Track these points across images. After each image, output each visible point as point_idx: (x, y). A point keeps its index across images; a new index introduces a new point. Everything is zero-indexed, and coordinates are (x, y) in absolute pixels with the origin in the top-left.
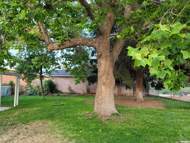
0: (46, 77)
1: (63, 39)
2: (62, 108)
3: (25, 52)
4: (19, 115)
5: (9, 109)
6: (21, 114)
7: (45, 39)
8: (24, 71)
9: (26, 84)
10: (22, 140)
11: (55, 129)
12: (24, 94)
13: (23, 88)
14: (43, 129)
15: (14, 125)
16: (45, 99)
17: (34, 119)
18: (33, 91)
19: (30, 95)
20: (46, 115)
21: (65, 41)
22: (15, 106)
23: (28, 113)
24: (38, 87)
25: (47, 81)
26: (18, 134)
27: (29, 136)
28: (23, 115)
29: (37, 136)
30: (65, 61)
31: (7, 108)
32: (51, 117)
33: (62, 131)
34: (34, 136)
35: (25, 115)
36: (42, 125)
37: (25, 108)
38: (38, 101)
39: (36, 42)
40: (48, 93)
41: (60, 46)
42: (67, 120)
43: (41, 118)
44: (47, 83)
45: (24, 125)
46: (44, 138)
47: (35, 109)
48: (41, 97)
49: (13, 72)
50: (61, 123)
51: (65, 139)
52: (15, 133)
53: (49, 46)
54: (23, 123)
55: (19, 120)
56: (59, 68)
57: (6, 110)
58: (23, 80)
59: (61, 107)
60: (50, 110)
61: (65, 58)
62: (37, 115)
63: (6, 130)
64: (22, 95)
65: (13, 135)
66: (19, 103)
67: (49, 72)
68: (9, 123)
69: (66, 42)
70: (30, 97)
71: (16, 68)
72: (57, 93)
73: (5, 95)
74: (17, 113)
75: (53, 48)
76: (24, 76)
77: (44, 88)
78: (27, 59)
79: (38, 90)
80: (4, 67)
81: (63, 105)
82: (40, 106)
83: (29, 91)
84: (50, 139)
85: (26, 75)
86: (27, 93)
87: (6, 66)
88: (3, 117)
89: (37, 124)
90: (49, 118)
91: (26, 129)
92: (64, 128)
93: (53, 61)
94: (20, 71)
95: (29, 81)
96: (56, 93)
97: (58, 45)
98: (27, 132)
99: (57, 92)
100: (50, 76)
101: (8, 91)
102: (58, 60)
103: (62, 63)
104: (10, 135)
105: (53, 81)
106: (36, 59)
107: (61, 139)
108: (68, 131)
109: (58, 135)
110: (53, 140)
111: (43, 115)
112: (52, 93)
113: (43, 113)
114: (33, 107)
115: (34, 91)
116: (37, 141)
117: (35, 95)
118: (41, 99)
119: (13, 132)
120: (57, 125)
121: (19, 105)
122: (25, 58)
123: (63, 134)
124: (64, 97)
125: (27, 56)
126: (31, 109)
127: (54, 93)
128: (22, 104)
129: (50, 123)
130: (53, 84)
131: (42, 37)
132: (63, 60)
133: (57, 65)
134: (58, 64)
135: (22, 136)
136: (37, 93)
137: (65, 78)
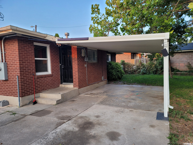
18: (146, 69)
19: (144, 74)
24: (151, 65)
64: (135, 74)
79: (151, 68)
99: (173, 70)
117: (148, 74)
136: (150, 72)
137: (182, 54)
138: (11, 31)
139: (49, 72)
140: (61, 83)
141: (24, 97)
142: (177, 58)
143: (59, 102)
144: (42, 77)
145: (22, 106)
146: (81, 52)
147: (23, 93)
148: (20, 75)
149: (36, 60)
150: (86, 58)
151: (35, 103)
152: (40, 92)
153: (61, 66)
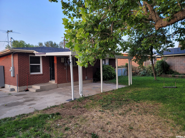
0: (158, 57)
1: (173, 11)
2: (177, 90)
3: (135, 36)
4: (132, 93)
5: (125, 87)
6: (134, 93)
7: (153, 17)
8: (135, 53)
9: (138, 65)
10: (133, 116)
11: (166, 113)
12: (138, 75)
13: (137, 69)
14: (153, 110)
15: (127, 101)
16: (158, 80)
17: (145, 99)
18: (145, 71)
19: (143, 75)
20: (157, 96)
21: (176, 12)
22: (129, 85)
23: (140, 92)
24: (150, 68)
25: (159, 62)
26: (130, 110)
27: (139, 114)
28: (136, 93)
29: (147, 116)
30: (180, 37)
31: (124, 86)
32: (163, 99)
33: (175, 117)
34: (144, 115)
35: (137, 94)
36: (152, 105)
37: (138, 87)
38: (151, 82)
39: (143, 23)
40: (161, 74)
41: (169, 21)
42: (182, 105)
43: (152, 99)
44: (159, 64)
45: (136, 102)
46: (154, 119)
47: (146, 89)
48: (154, 78)
49: (127, 56)
50: (174, 108)
51: (178, 127)
52: (127, 108)
53: (157, 23)
54: (134, 101)
55: (131, 97)
56: (171, 46)
57: (123, 88)
58: (136, 62)
59: (175, 89)
60: (162, 92)
61: (179, 33)
62: (147, 95)
63: (121, 105)
64: (136, 75)
65: (126, 110)
66: (133, 82)
67: (161, 52)
68: (124, 99)
69: (177, 14)
70: (143, 77)
71: (128, 52)
72: (172, 74)
73: (123, 75)
74: (131, 91)
75: (162, 24)
76: (136, 59)
77: (156, 69)
78: (137, 42)
79: (151, 71)
80: (119, 52)
81: (176, 87)
82: (152, 87)
83: (142, 72)
84: (160, 122)
85: (138, 58)
86: (140, 73)
87: (120, 51)
88: (120, 93)
89: (147, 104)
90: (160, 100)
91: (137, 106)
92: (177, 114)
93: (164, 39)
94: (132, 54)
95: (141, 63)
96: (170, 74)
97: (167, 20)
98: (138, 110)
99: (172, 72)
100: (162, 56)
101: (125, 72)
102: (170, 38)
103: (176, 40)
104: (124, 109)
105: (166, 61)
106: (145, 40)
107: (172, 125)
108: (182, 118)
109: (169, 120)
110: (163, 123)
111: (154, 96)
112: (166, 74)
113: (153, 94)
114: (145, 87)
115: (147, 72)
116: (146, 120)
117: (148, 76)
118: (153, 80)
119: (126, 108)
120: (170, 109)
121: (133, 84)
122: (136, 41)
123: (175, 120)
124: (181, 79)
125: (137, 40)
126: (143, 89)
127: (169, 74)
128: (136, 84)
129: (161, 105)
130: (167, 64)
131: (148, 16)
132: (177, 37)
133: (168, 43)
134: (171, 42)
135: (133, 112)
136: (149, 74)
137: (181, 57)
138: (10, 51)
139: (41, 72)
140: (51, 80)
141: (20, 87)
142: (177, 61)
143: (38, 91)
144: (34, 75)
145: (19, 92)
146: (61, 60)
147: (20, 85)
148: (19, 74)
149: (30, 65)
150: (65, 64)
151: (27, 90)
152: (32, 85)
153: (50, 69)
